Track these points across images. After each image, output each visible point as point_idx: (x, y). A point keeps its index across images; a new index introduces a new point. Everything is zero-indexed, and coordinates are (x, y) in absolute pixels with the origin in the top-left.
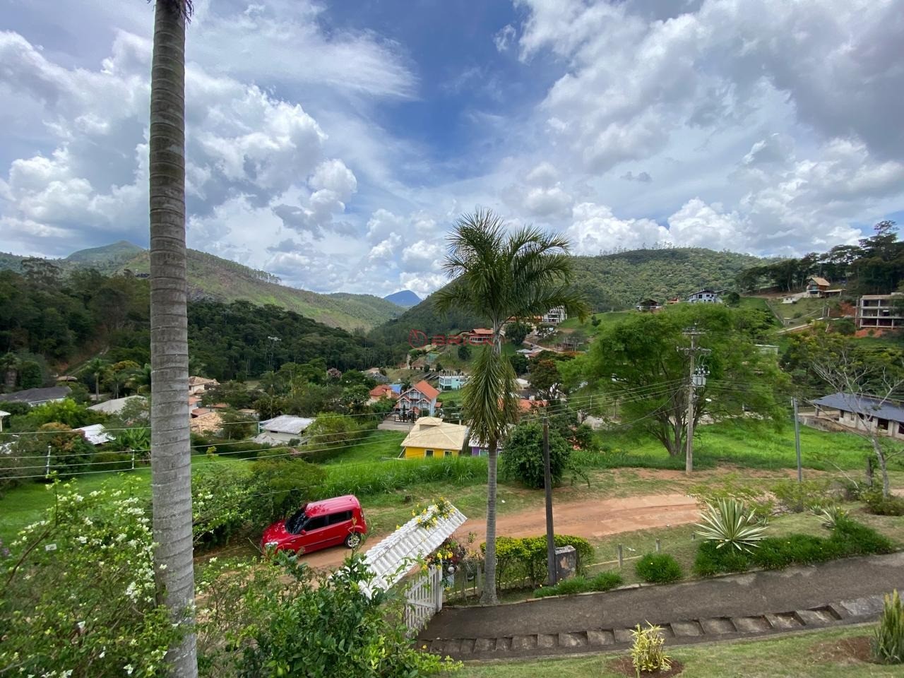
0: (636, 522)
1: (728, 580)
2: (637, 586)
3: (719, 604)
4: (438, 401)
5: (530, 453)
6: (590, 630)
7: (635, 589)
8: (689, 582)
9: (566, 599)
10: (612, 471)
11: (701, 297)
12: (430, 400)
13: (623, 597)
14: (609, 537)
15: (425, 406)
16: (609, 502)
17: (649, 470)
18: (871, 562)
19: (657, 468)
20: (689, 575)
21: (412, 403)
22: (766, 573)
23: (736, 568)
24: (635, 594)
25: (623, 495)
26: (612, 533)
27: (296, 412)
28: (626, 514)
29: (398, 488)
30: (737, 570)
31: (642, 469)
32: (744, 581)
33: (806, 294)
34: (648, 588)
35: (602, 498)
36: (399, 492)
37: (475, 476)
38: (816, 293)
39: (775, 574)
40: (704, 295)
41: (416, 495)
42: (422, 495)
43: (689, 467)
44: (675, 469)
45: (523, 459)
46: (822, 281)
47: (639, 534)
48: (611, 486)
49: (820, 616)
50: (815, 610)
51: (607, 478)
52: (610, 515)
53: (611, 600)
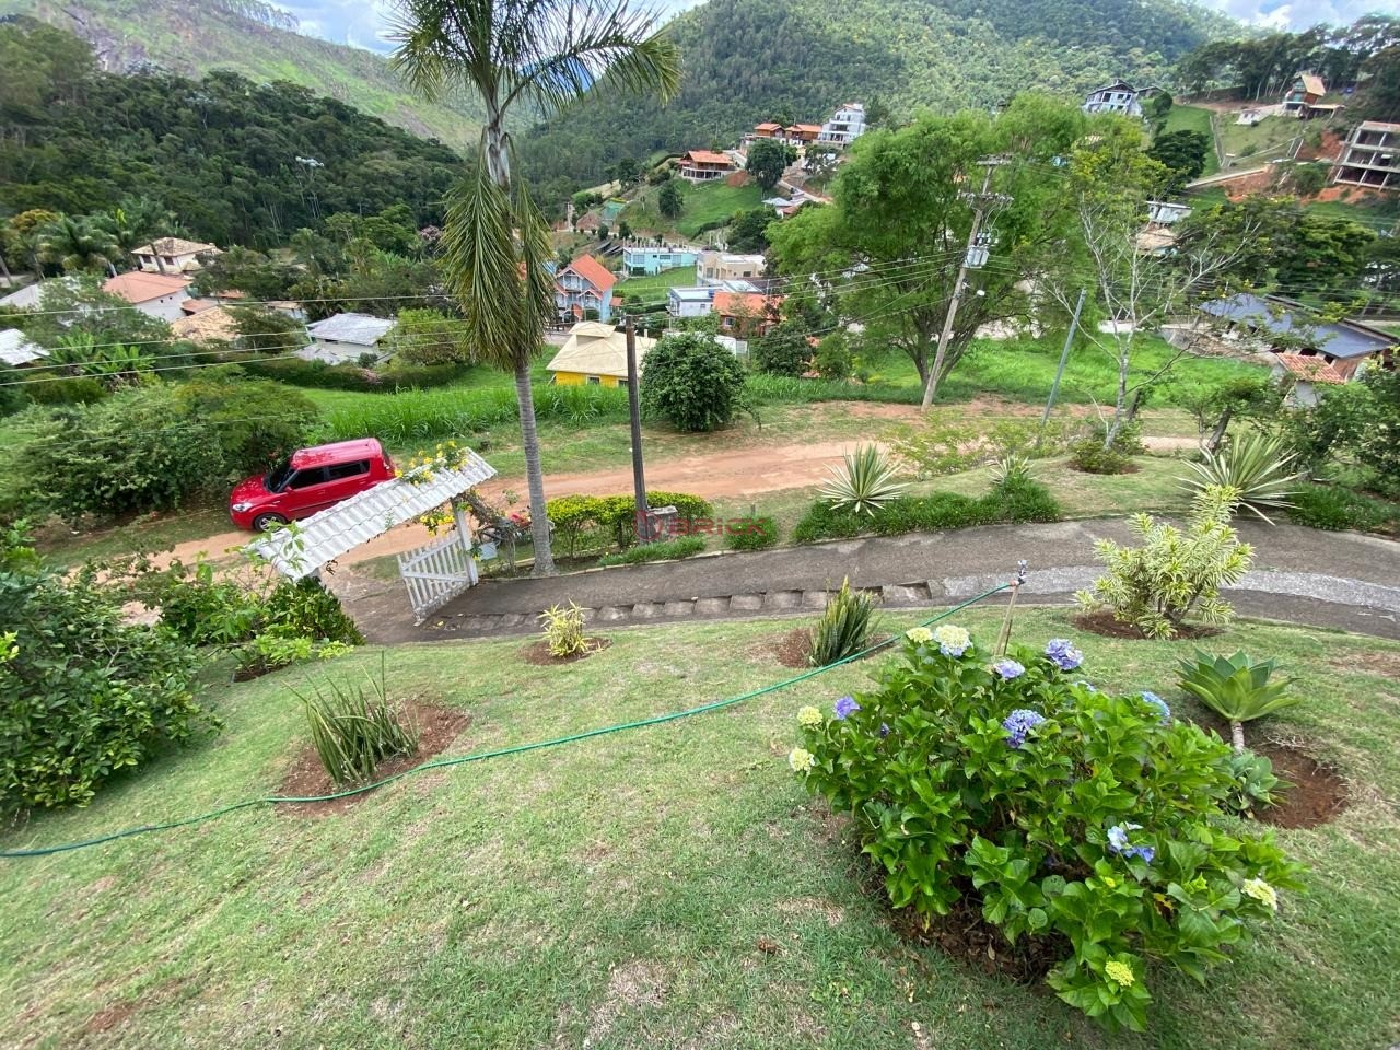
0: (811, 476)
1: (828, 547)
2: (719, 553)
4: (616, 294)
6: (640, 603)
7: (716, 557)
8: (779, 551)
9: (632, 569)
10: (814, 406)
11: (1108, 97)
12: (600, 293)
13: (698, 565)
14: (762, 495)
15: (592, 304)
16: (781, 451)
17: (870, 404)
19: (883, 401)
20: (786, 538)
21: (570, 297)
24: (714, 562)
25: (811, 441)
26: (770, 489)
27: (367, 309)
28: (801, 466)
29: (477, 430)
30: (843, 535)
31: (861, 403)
32: (846, 548)
33: (1278, 109)
34: (731, 555)
35: (779, 445)
36: (477, 435)
37: (601, 413)
38: (1295, 107)
39: (888, 541)
40: (1115, 95)
41: (503, 440)
42: (511, 440)
43: (927, 398)
44: (910, 403)
46: (1313, 83)
47: (806, 491)
48: (799, 427)
50: (907, 586)
51: (801, 416)
52: (778, 468)
53: (683, 569)
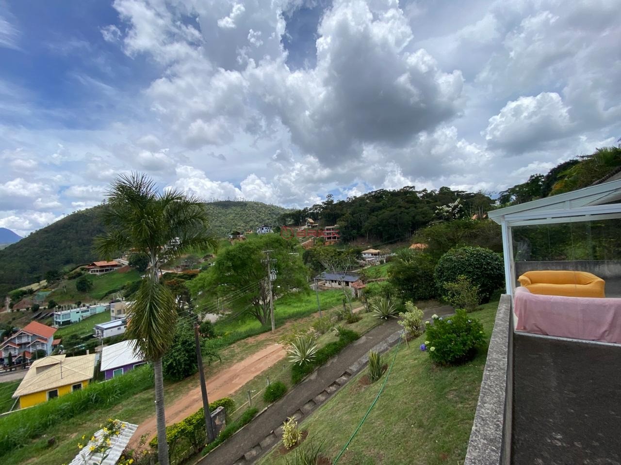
0: (253, 372)
1: (307, 380)
2: (266, 408)
3: (306, 395)
4: (56, 338)
5: (176, 354)
6: (246, 452)
7: (266, 411)
8: (291, 392)
9: (226, 444)
10: (232, 346)
11: (263, 229)
12: (46, 340)
13: (260, 420)
14: (239, 390)
15: (39, 347)
16: (234, 367)
17: (253, 337)
18: (354, 345)
19: (257, 335)
20: (290, 387)
21: (21, 348)
22: (321, 368)
23: (309, 372)
24: (266, 413)
25: (242, 359)
26: (241, 386)
28: (245, 370)
29: (34, 437)
31: (249, 338)
32: (313, 377)
33: (306, 227)
34: (272, 406)
35: (230, 366)
36: (36, 441)
37: (124, 392)
38: (309, 226)
39: (324, 367)
40: (264, 228)
41: (60, 434)
42: (67, 432)
43: (273, 328)
44: (267, 332)
45: (171, 361)
46: (311, 220)
47: (256, 379)
48: (233, 356)
49: (344, 378)
50: (342, 376)
51: (230, 352)
52: (236, 376)
53: (253, 426)
